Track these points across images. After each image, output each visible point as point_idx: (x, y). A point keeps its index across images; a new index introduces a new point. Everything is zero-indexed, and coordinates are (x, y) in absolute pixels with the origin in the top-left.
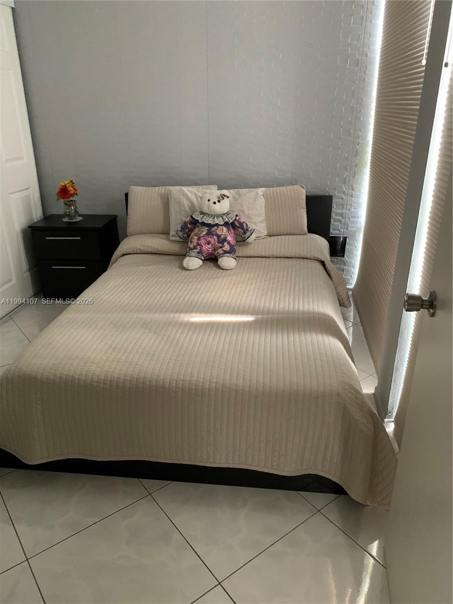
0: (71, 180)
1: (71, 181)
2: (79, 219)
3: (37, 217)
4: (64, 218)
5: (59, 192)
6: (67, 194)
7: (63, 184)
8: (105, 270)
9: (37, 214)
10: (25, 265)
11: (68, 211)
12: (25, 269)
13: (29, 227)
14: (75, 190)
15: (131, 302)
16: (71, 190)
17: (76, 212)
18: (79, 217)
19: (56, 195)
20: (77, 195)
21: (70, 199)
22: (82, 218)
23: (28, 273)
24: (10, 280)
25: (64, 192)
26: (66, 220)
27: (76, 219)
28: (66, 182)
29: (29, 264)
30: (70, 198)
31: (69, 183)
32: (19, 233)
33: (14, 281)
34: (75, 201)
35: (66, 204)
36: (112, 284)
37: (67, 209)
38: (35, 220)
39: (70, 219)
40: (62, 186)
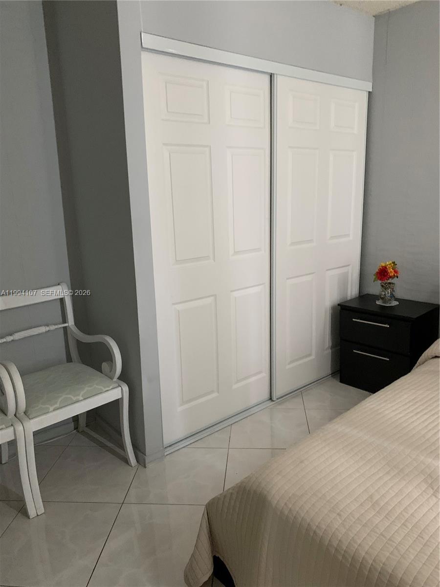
0: (393, 261)
1: (394, 263)
2: (395, 303)
3: (351, 295)
4: (379, 300)
5: (377, 272)
6: (385, 276)
7: (384, 265)
8: (410, 372)
9: (352, 291)
10: (328, 342)
11: (383, 293)
12: (327, 346)
13: (339, 305)
14: (396, 272)
15: (423, 432)
16: (391, 272)
17: (392, 296)
18: (396, 302)
19: (374, 275)
20: (397, 277)
21: (389, 281)
22: (398, 303)
23: (330, 351)
24: (310, 355)
25: (382, 273)
26: (379, 303)
27: (390, 304)
28: (388, 263)
29: (332, 342)
30: (388, 279)
31: (390, 264)
32: (328, 310)
33: (313, 357)
34: (393, 284)
35: (382, 286)
36: (406, 396)
37: (383, 291)
38: (349, 298)
39: (384, 302)
40: (382, 267)
